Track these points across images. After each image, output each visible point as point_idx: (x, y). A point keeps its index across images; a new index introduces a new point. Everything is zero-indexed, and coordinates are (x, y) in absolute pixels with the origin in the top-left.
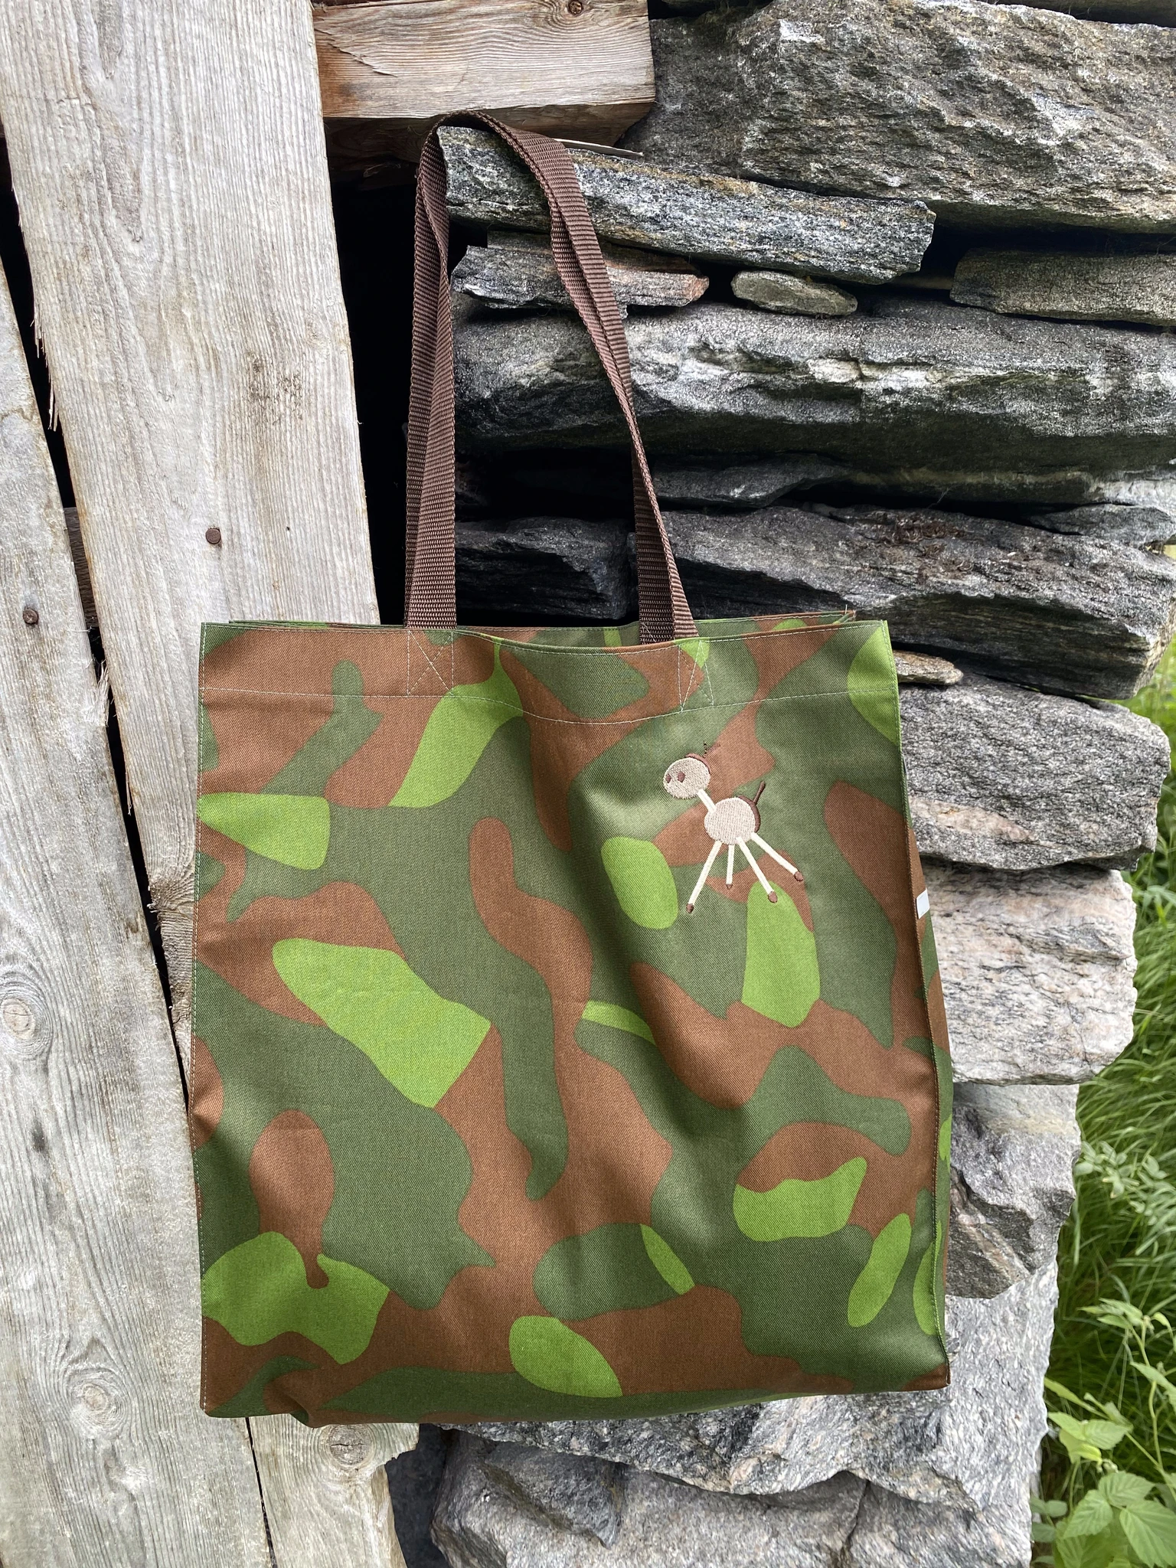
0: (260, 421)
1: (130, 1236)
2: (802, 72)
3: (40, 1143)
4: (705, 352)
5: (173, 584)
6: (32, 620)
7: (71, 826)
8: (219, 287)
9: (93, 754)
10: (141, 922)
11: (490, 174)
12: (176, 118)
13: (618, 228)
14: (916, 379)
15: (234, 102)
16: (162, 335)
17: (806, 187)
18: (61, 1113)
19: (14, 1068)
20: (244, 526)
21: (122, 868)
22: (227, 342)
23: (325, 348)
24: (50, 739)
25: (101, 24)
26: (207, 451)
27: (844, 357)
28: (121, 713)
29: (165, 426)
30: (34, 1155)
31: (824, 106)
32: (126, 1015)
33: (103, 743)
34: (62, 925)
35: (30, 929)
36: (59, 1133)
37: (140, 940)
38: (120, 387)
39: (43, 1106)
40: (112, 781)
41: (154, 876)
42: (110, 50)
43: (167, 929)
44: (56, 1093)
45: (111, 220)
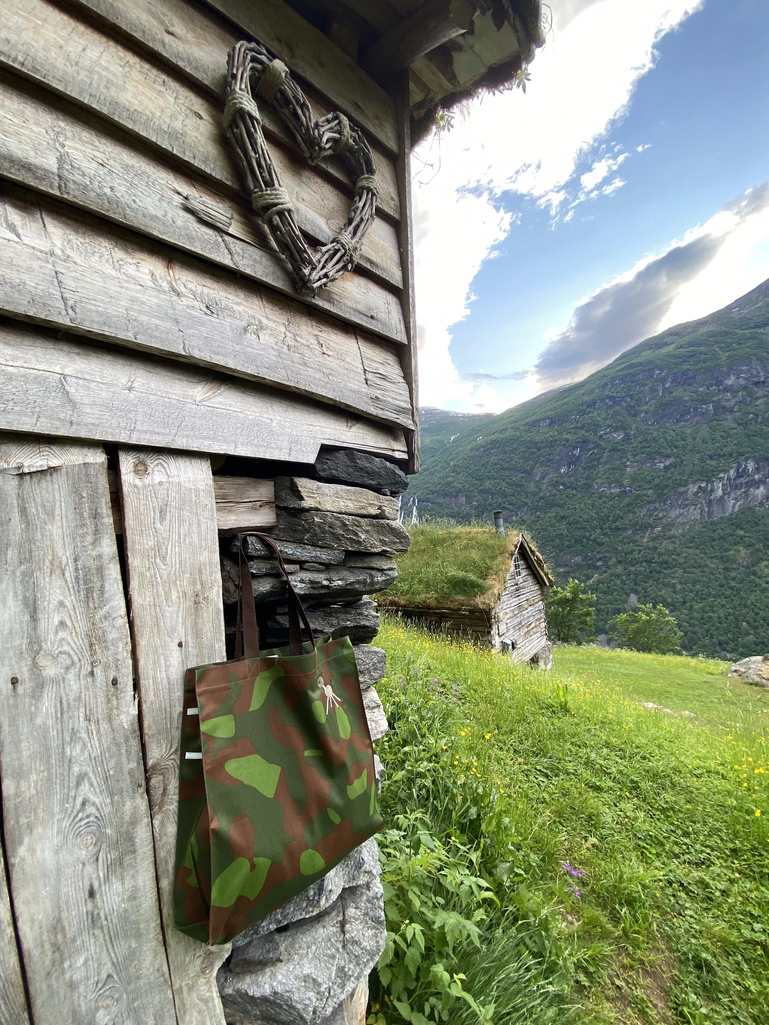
0: (196, 610)
1: (126, 919)
2: (319, 527)
3: (92, 894)
4: (302, 581)
5: (166, 661)
6: (115, 682)
7: (120, 754)
8: (188, 575)
9: (132, 724)
10: (143, 782)
11: (258, 546)
12: (180, 535)
13: (285, 556)
14: (340, 583)
15: (195, 530)
16: (170, 589)
17: (319, 547)
18: (101, 876)
19: (84, 864)
20: (190, 640)
21: (138, 764)
22: (189, 589)
23: (216, 589)
24: (116, 723)
25: (160, 512)
26: (180, 620)
27: (327, 579)
28: (144, 707)
29: (168, 614)
30: (88, 901)
31: (323, 533)
32: (134, 823)
33: (136, 720)
34: (112, 795)
35: (97, 801)
36: (100, 885)
37: (142, 790)
38: (155, 605)
39: (94, 876)
40: (138, 733)
41: (150, 763)
42: (162, 518)
43: (153, 781)
44: (100, 868)
45: (158, 560)
